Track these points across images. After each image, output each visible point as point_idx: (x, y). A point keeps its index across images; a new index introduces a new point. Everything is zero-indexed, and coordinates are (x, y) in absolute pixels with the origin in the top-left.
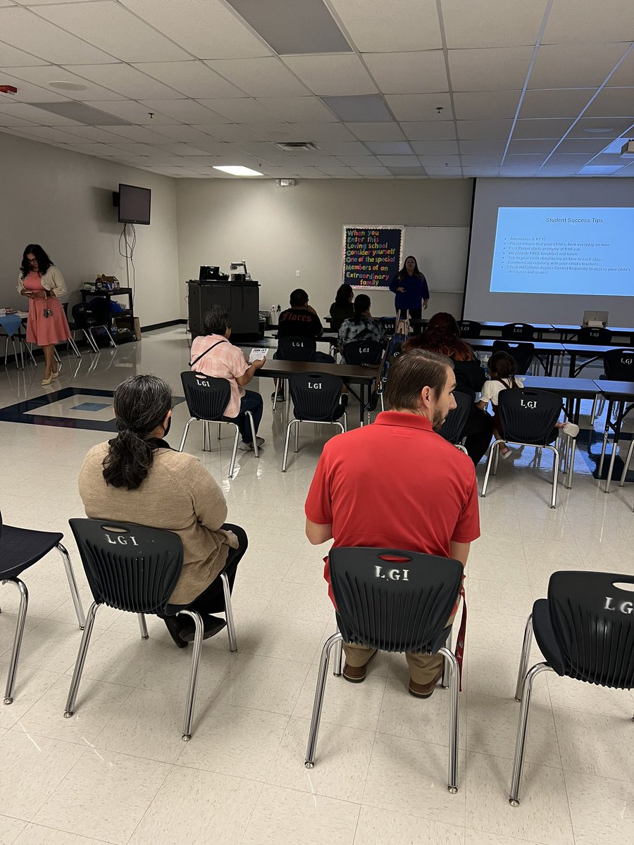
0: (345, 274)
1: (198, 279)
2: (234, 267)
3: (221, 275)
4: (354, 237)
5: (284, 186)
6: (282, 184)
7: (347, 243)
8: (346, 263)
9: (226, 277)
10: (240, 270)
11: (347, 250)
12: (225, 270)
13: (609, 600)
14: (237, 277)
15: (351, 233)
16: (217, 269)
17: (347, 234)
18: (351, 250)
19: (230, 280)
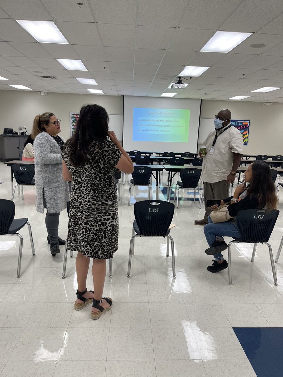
0: (72, 133)
1: (3, 134)
2: (20, 129)
3: (14, 132)
4: (75, 117)
5: (42, 95)
6: (41, 94)
7: (72, 120)
8: (72, 128)
9: (17, 133)
10: (23, 130)
11: (72, 123)
12: (16, 130)
13: (150, 209)
14: (22, 133)
15: (74, 116)
16: (12, 130)
17: (72, 116)
18: (74, 123)
19: (18, 134)
